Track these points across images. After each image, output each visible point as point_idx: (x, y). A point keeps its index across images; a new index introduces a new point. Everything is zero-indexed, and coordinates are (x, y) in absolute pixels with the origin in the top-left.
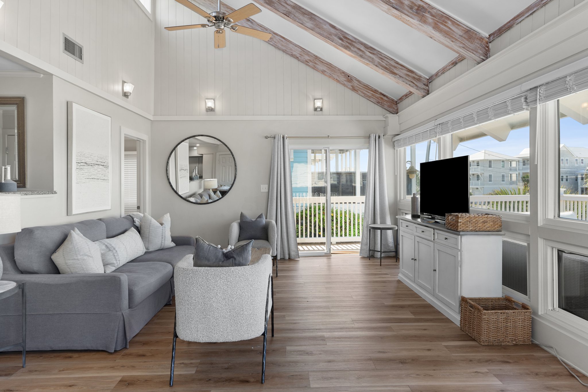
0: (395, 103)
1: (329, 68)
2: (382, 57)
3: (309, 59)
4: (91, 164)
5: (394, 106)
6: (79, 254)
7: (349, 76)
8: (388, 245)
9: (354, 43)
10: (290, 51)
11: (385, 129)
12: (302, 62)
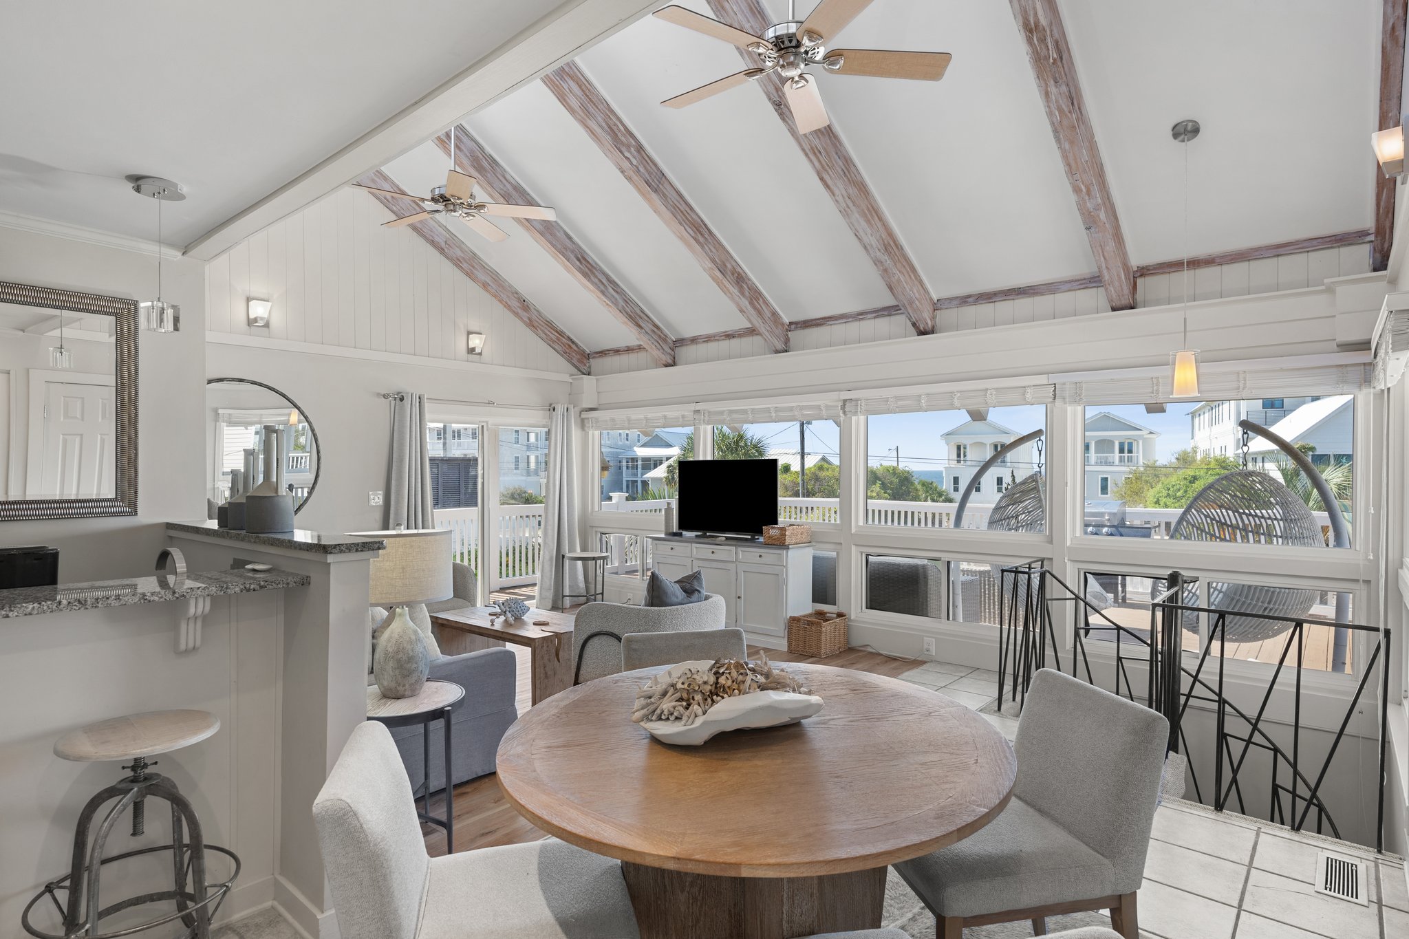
0: (587, 357)
1: (494, 279)
3: (463, 255)
5: (586, 363)
7: (524, 301)
9: (594, 270)
10: (430, 232)
11: (573, 397)
12: (447, 258)
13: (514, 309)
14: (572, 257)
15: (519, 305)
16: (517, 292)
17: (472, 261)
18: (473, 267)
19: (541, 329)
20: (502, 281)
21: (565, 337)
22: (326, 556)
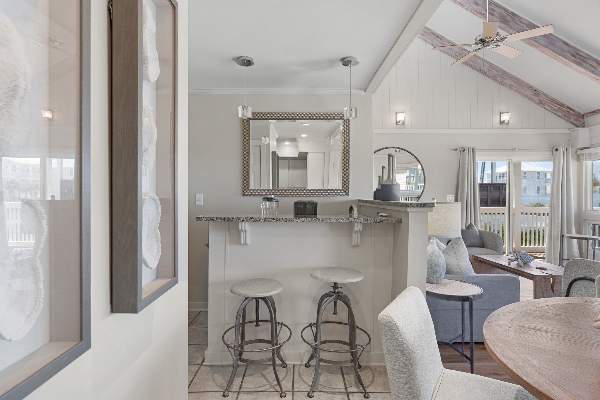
0: (582, 117)
1: (516, 82)
3: (497, 73)
5: (580, 119)
7: (536, 91)
8: (573, 255)
9: (586, 60)
11: (570, 142)
12: (488, 77)
13: (529, 96)
14: (569, 55)
15: (532, 93)
16: (531, 87)
17: (502, 75)
18: (504, 78)
19: (547, 105)
20: (521, 82)
21: (565, 107)
22: (407, 208)
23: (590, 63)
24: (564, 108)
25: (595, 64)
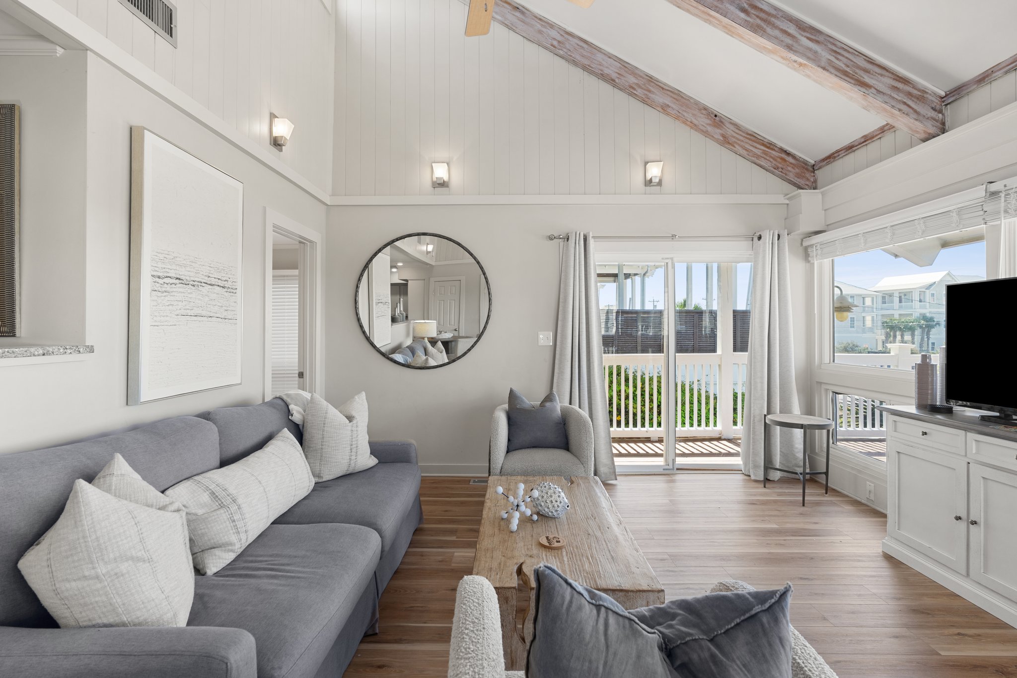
0: (811, 169)
1: (676, 99)
2: (836, 48)
3: (636, 81)
4: (192, 283)
5: (808, 175)
6: (103, 560)
7: (716, 116)
8: (795, 456)
9: (773, 19)
10: (599, 67)
11: (789, 222)
12: (620, 89)
13: (702, 128)
15: (708, 122)
16: (705, 108)
17: (647, 86)
18: (650, 91)
19: (739, 145)
20: (685, 99)
21: (776, 149)
23: (781, 27)
24: (773, 152)
25: (792, 30)
